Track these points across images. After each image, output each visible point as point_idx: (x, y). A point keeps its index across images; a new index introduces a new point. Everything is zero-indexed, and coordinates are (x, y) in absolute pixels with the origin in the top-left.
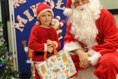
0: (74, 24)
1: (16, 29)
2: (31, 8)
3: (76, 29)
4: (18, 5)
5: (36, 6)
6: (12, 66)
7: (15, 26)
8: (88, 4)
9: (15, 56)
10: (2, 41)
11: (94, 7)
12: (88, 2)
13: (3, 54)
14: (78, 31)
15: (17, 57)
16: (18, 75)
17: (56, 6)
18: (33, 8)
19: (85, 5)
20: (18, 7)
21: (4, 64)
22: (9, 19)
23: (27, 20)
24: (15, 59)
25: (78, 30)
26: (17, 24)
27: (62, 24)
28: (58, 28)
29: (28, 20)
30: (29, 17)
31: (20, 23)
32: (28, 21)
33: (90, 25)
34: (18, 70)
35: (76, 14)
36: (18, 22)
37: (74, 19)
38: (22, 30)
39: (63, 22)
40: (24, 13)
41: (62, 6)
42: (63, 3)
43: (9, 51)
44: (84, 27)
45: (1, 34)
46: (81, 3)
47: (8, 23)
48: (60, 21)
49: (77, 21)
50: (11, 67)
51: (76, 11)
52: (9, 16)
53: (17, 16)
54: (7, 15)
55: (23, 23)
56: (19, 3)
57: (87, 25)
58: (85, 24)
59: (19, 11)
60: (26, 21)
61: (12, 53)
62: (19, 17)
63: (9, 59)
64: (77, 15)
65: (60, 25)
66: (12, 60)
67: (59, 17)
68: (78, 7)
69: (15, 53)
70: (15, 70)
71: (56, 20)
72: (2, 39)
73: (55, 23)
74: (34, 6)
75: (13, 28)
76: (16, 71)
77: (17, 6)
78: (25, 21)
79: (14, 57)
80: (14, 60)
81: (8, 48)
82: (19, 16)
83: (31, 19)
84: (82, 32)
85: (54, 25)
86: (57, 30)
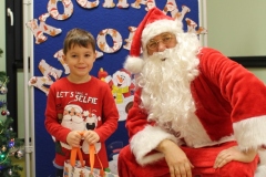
0: (146, 89)
1: (36, 89)
3: (150, 100)
4: (44, 38)
6: (21, 169)
7: (34, 82)
9: (30, 148)
10: (3, 114)
13: (5, 143)
15: (33, 150)
17: (125, 43)
19: (171, 50)
20: (42, 42)
21: (6, 164)
22: (22, 67)
24: (31, 154)
26: (39, 78)
28: (127, 91)
31: (46, 77)
32: (63, 74)
33: (179, 92)
36: (42, 75)
37: (147, 79)
40: (55, 56)
43: (16, 136)
45: (3, 98)
46: (161, 46)
47: (19, 75)
48: (132, 77)
49: (153, 84)
50: (20, 172)
51: (150, 63)
52: (22, 60)
53: (40, 61)
54: (18, 58)
55: (52, 78)
56: (44, 34)
59: (45, 50)
60: (60, 72)
61: (23, 140)
62: (43, 64)
63: (16, 153)
64: (153, 71)
65: (132, 85)
66: (24, 156)
68: (155, 54)
69: (30, 140)
71: (123, 73)
72: (5, 109)
73: (121, 80)
75: (29, 88)
77: (40, 40)
78: (57, 73)
79: (28, 151)
80: (28, 156)
81: (16, 129)
82: (43, 61)
85: (119, 85)
86: (126, 95)
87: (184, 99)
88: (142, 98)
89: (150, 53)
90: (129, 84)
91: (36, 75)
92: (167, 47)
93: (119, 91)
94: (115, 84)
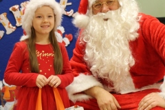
0: (89, 44)
2: (11, 9)
3: (94, 54)
5: (20, 7)
8: (119, 10)
11: (129, 17)
12: (119, 6)
14: (97, 58)
18: (15, 10)
23: (3, 32)
25: (98, 56)
27: (67, 42)
29: (5, 31)
30: (6, 27)
32: (5, 34)
33: (119, 48)
35: (94, 26)
37: (91, 35)
39: (69, 38)
41: (68, 9)
42: (70, 4)
44: (108, 52)
46: (105, 8)
48: (63, 36)
49: (95, 40)
51: (94, 21)
57: (114, 49)
58: (111, 46)
64: (96, 29)
65: (63, 43)
74: (17, 7)
83: (10, 30)
84: (104, 60)
87: (124, 55)
88: (86, 51)
89: (94, 13)
92: (110, 9)
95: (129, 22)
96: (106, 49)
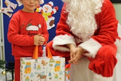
1: (4, 14)
7: (3, 10)
14: (75, 23)
15: (3, 45)
16: (4, 65)
23: (16, 5)
24: (2, 47)
25: (75, 21)
26: (5, 9)
27: (55, 11)
28: (50, 15)
31: (9, 8)
34: (4, 60)
36: (7, 7)
38: (10, 16)
39: (56, 9)
44: (82, 20)
55: (12, 8)
58: (84, 16)
62: (7, 1)
65: (53, 12)
67: (51, 3)
70: (1, 59)
71: (48, 6)
73: (47, 9)
75: (1, 13)
76: (2, 61)
78: (14, 6)
79: (1, 45)
85: (46, 12)
86: (49, 17)
90: (51, 11)
91: (3, 7)
93: (46, 15)
94: (44, 11)
95: (96, 2)
96: (81, 18)
